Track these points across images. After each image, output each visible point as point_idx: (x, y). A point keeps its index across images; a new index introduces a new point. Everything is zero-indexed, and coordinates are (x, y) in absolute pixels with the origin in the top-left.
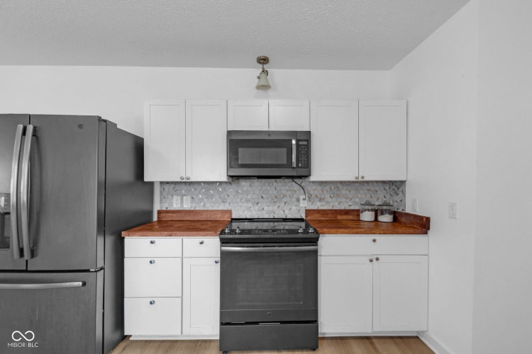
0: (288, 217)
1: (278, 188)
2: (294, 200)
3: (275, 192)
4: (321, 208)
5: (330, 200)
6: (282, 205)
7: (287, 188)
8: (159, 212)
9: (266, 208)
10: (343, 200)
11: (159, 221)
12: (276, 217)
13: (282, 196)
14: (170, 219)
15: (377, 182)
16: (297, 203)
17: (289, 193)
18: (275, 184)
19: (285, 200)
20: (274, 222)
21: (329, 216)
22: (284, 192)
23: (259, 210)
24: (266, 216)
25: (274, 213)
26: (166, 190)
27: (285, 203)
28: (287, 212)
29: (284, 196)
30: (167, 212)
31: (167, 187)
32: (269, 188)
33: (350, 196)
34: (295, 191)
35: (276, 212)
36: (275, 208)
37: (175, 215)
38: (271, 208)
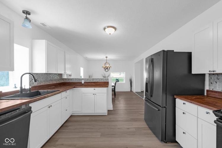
8: (207, 91)
11: (207, 96)
14: (214, 96)
26: (213, 78)
30: (212, 91)
31: (213, 77)
37: (217, 94)
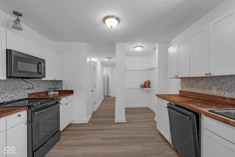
0: (20, 99)
1: (15, 84)
2: (22, 89)
3: (14, 86)
4: (34, 92)
5: (36, 88)
6: (17, 92)
7: (19, 83)
9: (8, 96)
10: (41, 88)
12: (14, 100)
13: (17, 88)
15: (49, 80)
16: (24, 91)
17: (20, 86)
18: (13, 82)
19: (18, 90)
20: (13, 103)
21: (38, 95)
22: (18, 86)
23: (4, 97)
24: (9, 100)
25: (13, 98)
27: (19, 91)
28: (19, 96)
29: (18, 88)
32: (10, 84)
33: (43, 86)
34: (23, 85)
35: (14, 97)
36: (14, 95)
38: (11, 95)
